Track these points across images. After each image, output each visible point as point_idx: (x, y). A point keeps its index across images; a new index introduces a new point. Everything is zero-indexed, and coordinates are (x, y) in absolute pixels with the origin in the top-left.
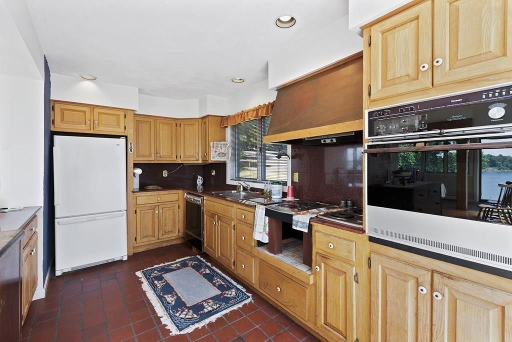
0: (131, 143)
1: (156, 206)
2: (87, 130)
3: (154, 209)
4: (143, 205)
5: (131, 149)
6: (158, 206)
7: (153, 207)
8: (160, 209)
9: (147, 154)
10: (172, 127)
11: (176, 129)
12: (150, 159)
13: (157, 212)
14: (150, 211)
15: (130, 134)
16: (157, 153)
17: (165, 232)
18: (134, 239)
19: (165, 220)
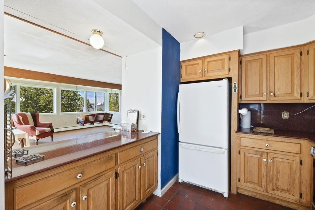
0: (235, 84)
1: (264, 152)
2: (200, 77)
3: (261, 155)
4: (248, 148)
5: (235, 90)
6: (267, 153)
7: (260, 153)
8: (269, 158)
9: (258, 93)
10: (293, 58)
11: (301, 59)
12: (261, 99)
13: (265, 160)
14: (256, 156)
15: (235, 75)
16: (270, 92)
17: (277, 188)
18: (238, 179)
19: (277, 173)
